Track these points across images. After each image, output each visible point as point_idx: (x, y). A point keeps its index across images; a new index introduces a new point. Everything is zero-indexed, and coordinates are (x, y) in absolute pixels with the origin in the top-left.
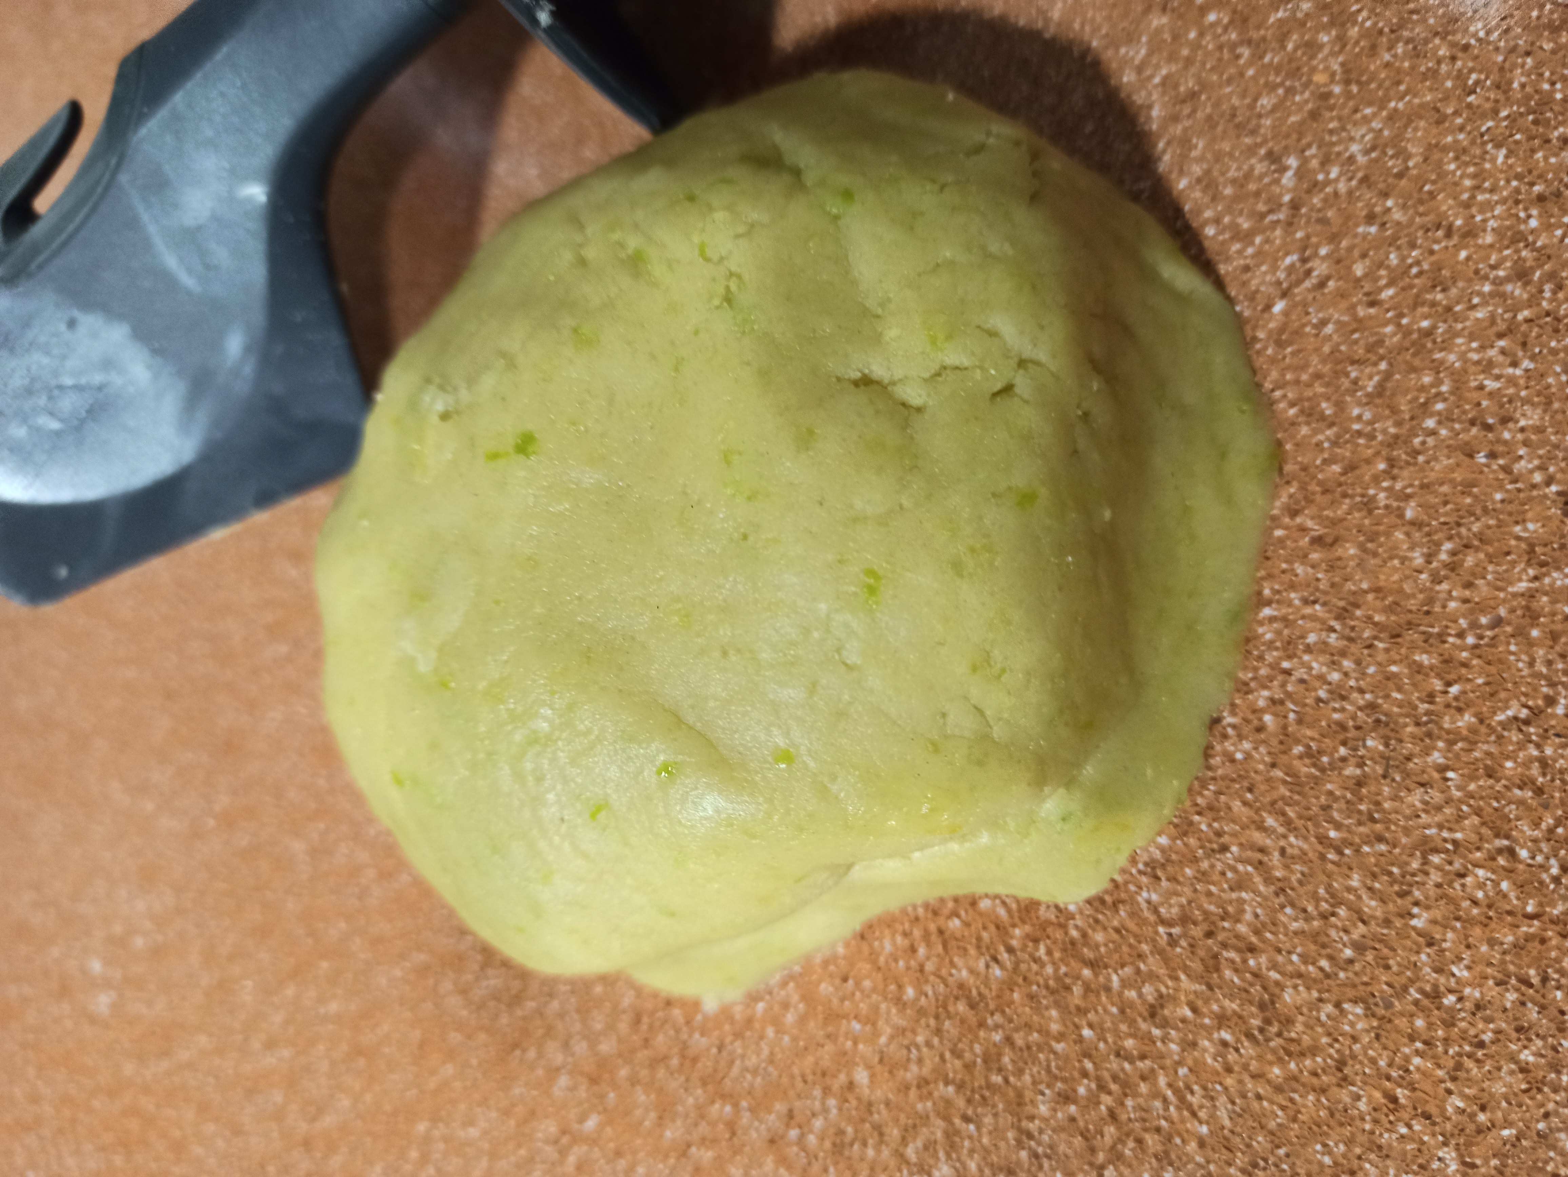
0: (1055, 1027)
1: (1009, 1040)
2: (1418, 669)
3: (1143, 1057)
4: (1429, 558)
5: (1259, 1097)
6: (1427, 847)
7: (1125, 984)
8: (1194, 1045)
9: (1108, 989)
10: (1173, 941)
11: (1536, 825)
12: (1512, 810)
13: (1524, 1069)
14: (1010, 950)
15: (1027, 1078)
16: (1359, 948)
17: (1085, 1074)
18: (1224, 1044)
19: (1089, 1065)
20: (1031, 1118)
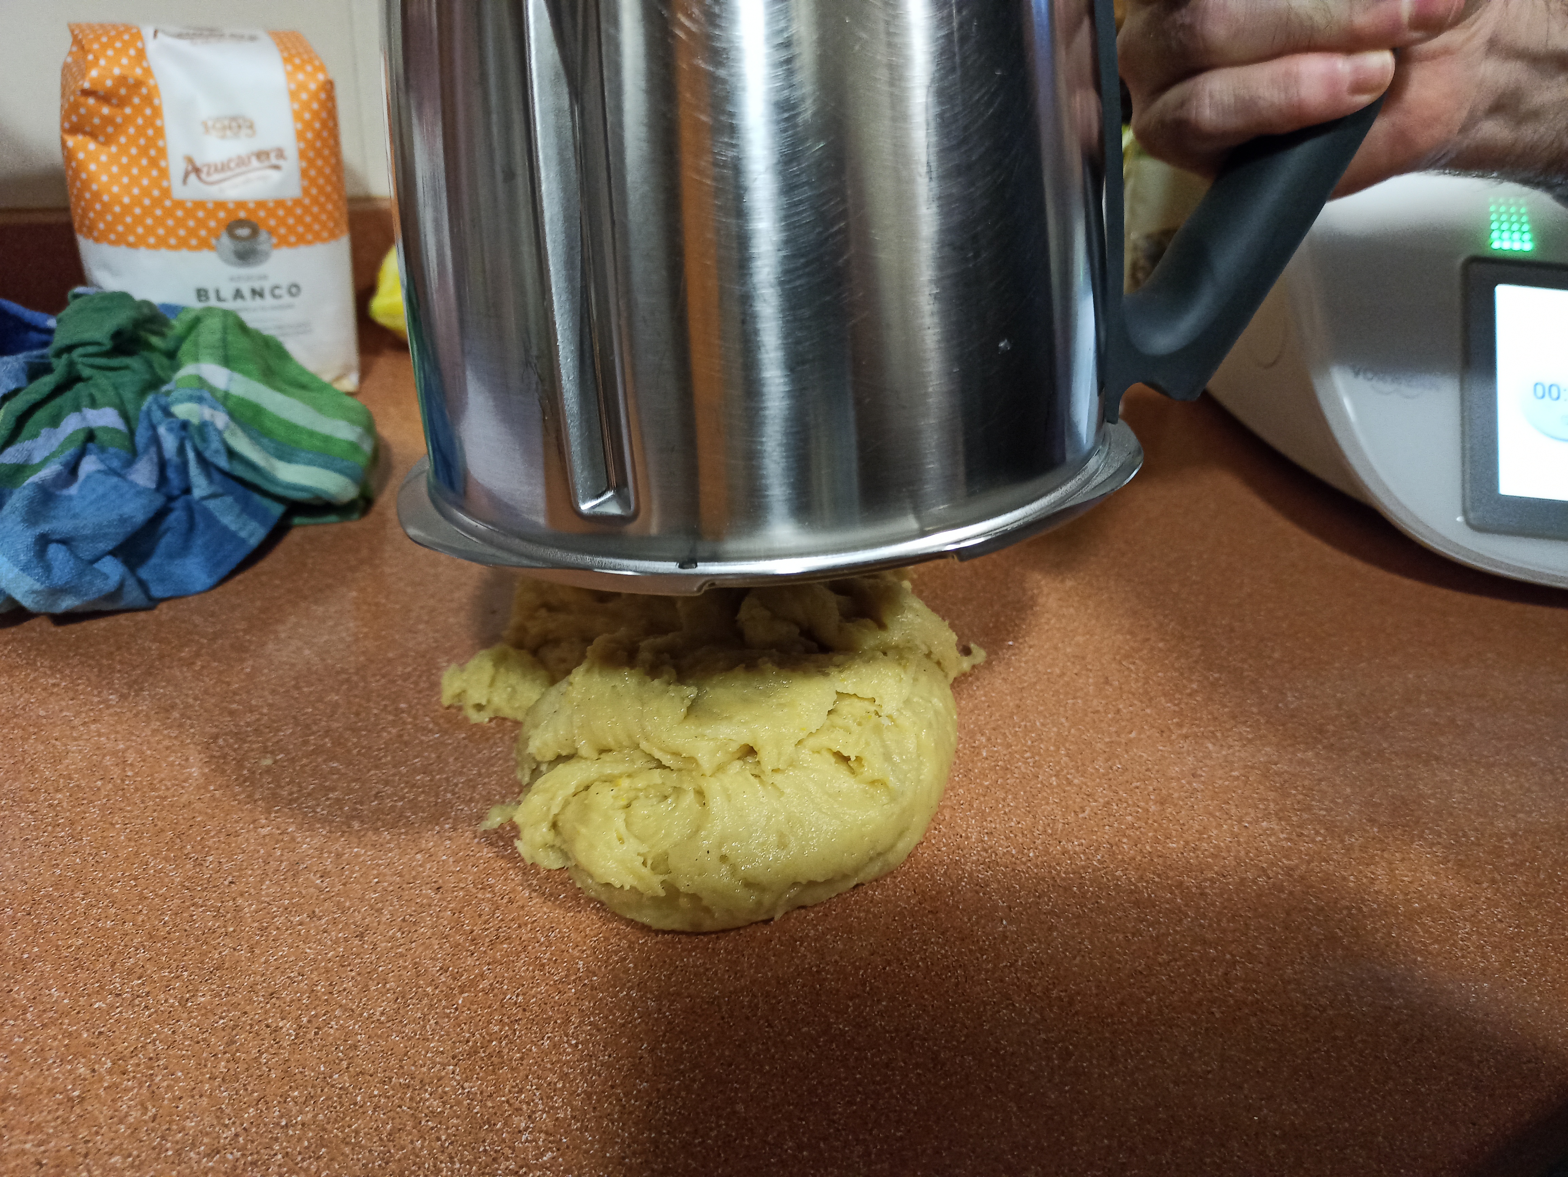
0: (843, 1075)
1: (820, 1083)
2: (971, 951)
3: (885, 1083)
4: (969, 920)
5: (937, 1093)
6: (985, 1004)
7: (873, 1055)
8: (907, 1076)
9: (866, 1058)
10: (892, 1039)
11: (1019, 996)
12: (1010, 992)
13: (1032, 1072)
14: (818, 1047)
15: (831, 1097)
16: (967, 1036)
17: (859, 1092)
18: (919, 1074)
19: (860, 1089)
20: (835, 1114)
